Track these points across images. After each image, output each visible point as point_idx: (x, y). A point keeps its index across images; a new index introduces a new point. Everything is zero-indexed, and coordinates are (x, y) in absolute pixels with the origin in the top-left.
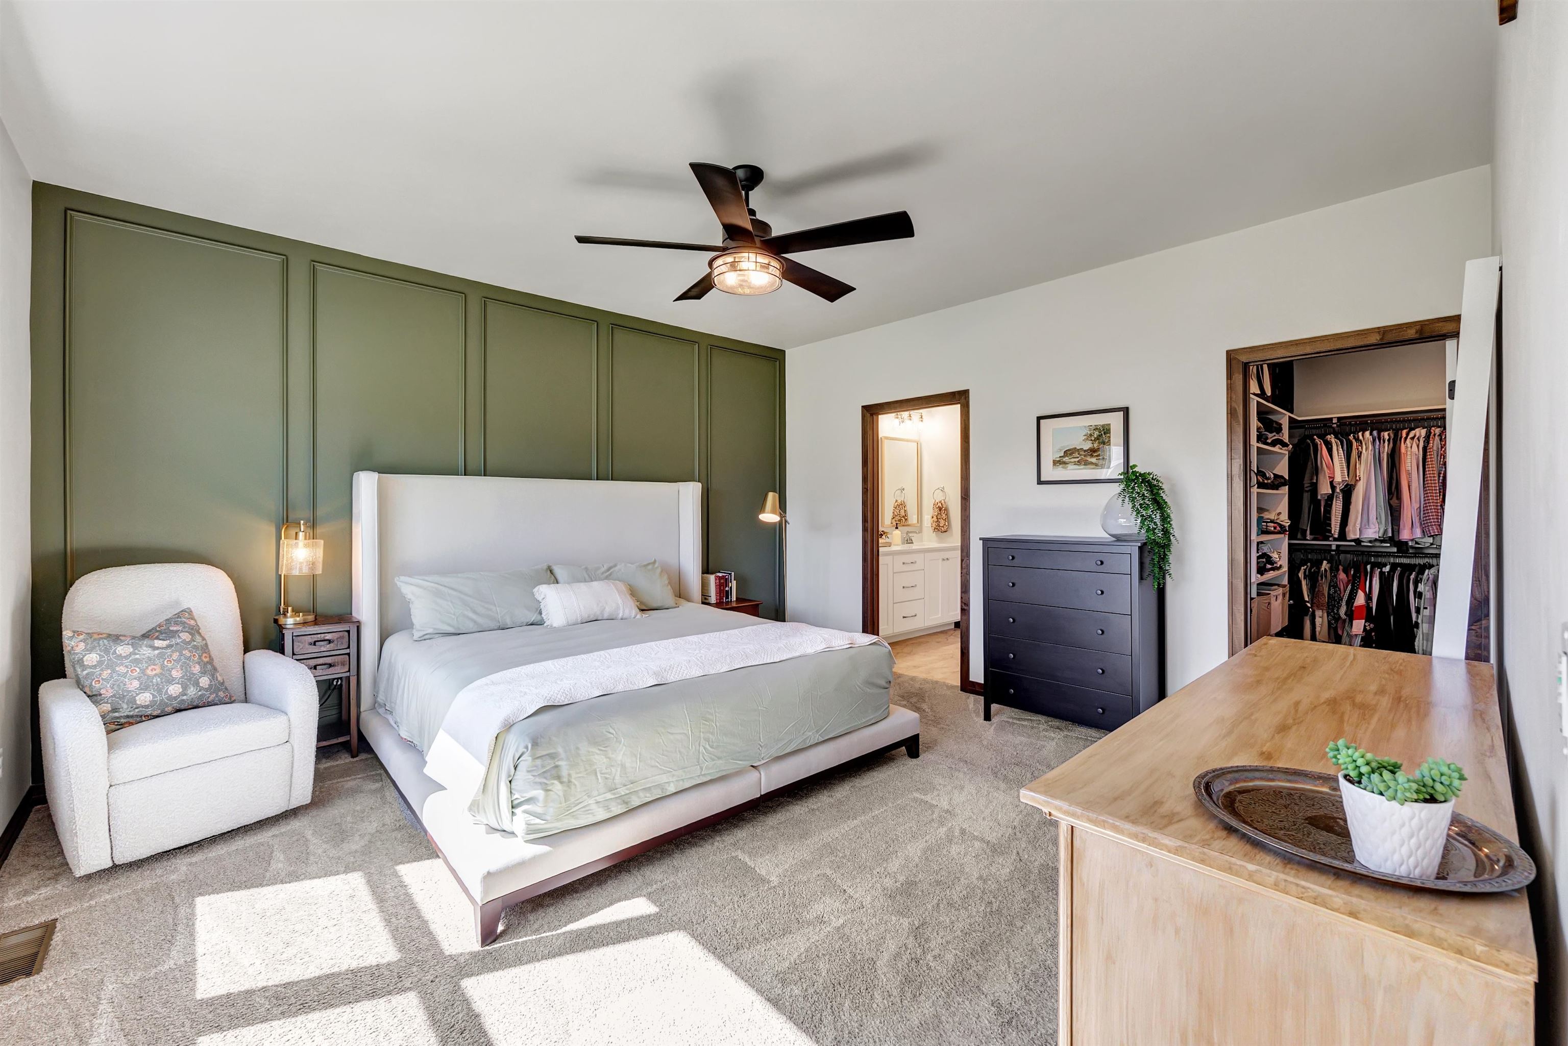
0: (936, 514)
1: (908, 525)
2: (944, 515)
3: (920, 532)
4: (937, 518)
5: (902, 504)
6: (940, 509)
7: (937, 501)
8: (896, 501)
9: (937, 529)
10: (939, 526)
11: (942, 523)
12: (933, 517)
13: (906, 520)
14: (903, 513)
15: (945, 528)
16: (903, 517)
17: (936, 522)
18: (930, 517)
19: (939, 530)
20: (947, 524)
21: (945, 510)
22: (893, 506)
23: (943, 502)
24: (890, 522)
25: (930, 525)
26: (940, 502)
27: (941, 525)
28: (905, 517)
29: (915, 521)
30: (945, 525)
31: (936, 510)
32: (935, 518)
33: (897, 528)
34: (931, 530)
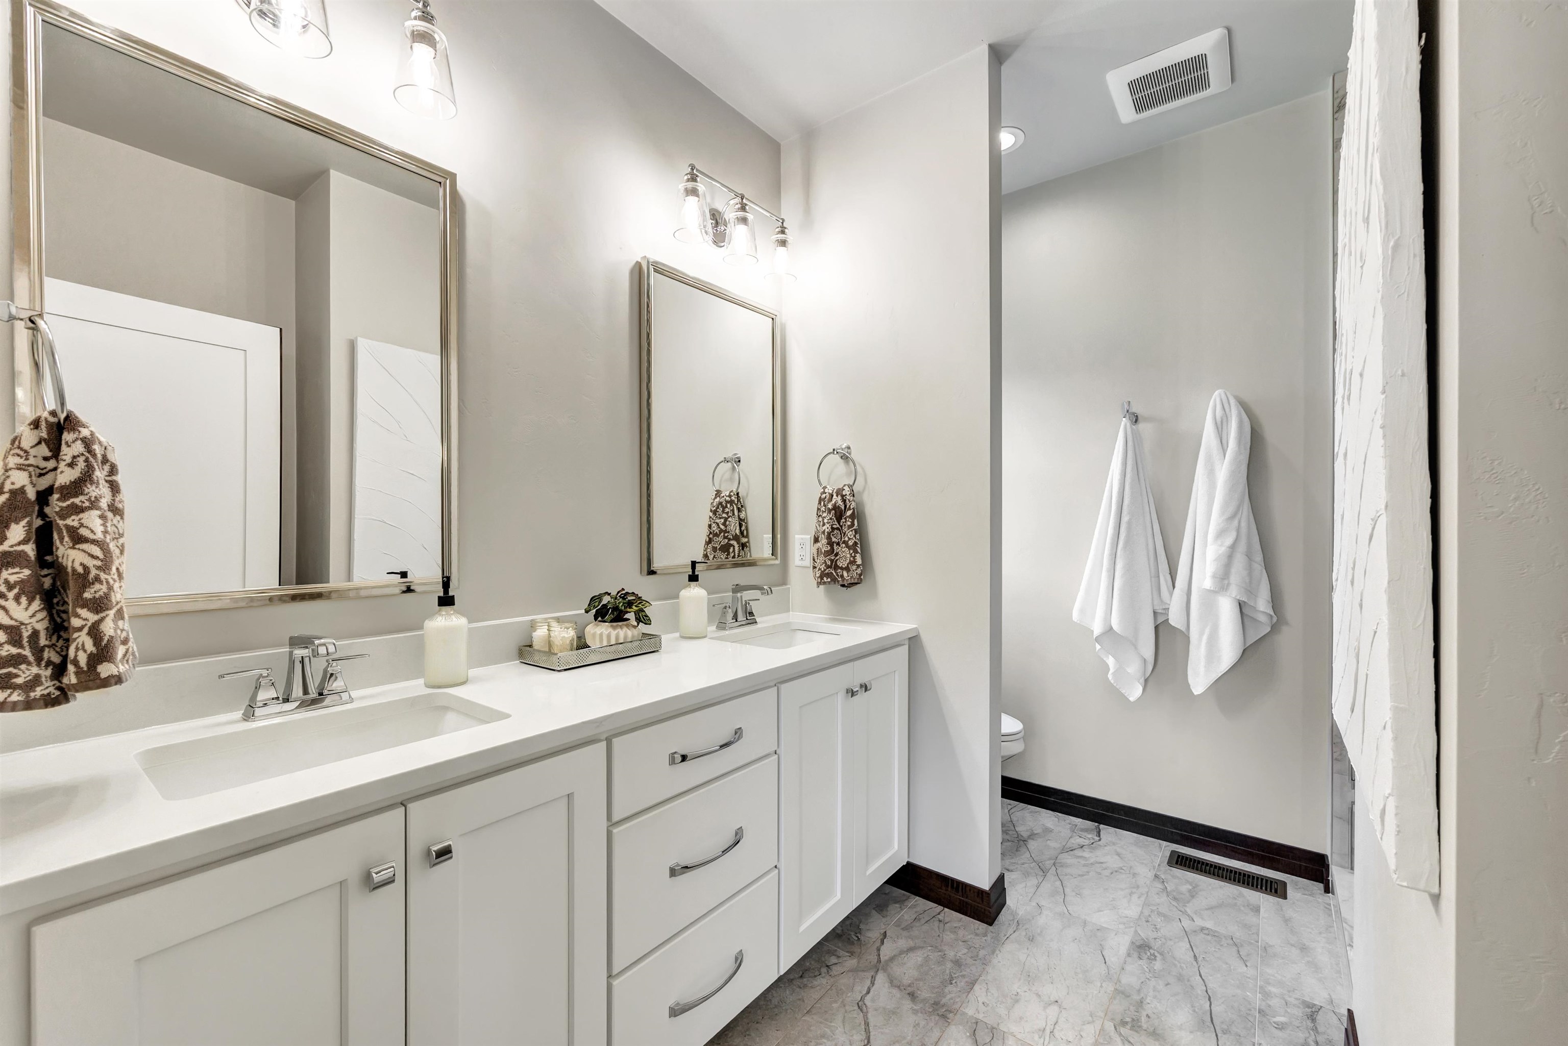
0: (827, 528)
1: (752, 564)
2: (850, 534)
3: (783, 580)
4: (831, 543)
5: (731, 502)
6: (839, 514)
7: (829, 490)
8: (718, 493)
9: (829, 575)
10: (836, 567)
11: (845, 554)
12: (816, 540)
13: (743, 546)
14: (734, 527)
15: (855, 572)
16: (736, 538)
17: (827, 553)
18: (809, 538)
19: (834, 580)
20: (859, 561)
21: (852, 516)
22: (709, 507)
23: (847, 491)
24: (702, 553)
25: (808, 562)
26: (839, 492)
27: (842, 563)
28: (742, 539)
29: (767, 552)
30: (853, 562)
31: (827, 517)
32: (823, 541)
33: (693, 578)
34: (811, 578)
